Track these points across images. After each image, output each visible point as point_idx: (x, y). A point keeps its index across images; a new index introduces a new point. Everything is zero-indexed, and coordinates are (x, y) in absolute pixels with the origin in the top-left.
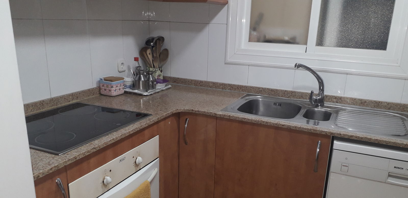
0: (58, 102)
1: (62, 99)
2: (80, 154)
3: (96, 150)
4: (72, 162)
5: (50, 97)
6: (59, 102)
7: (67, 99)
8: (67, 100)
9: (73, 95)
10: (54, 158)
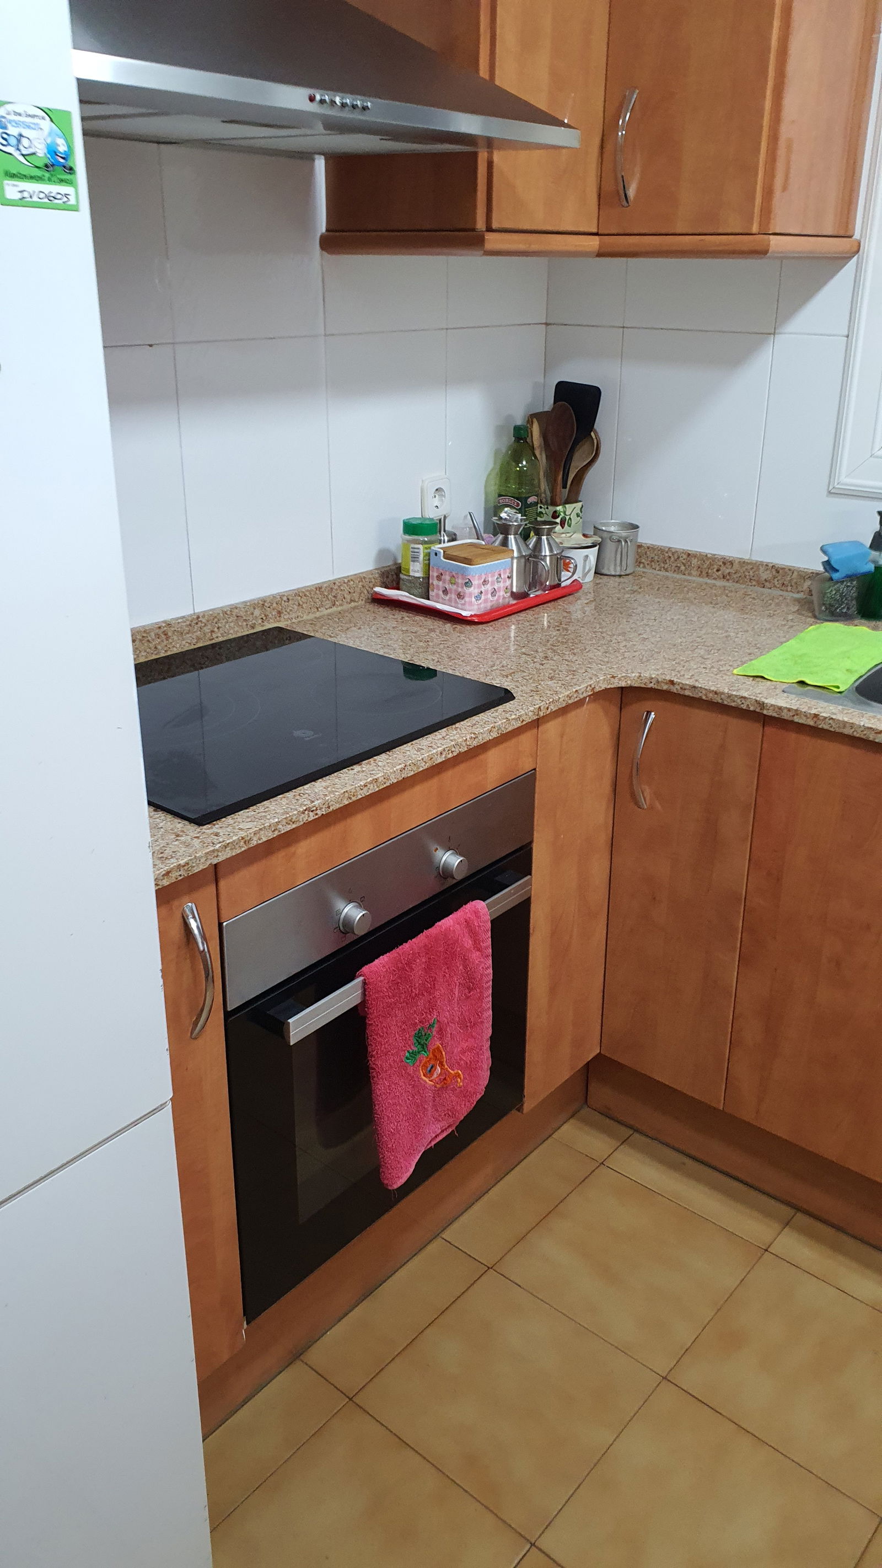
0: (216, 629)
1: (230, 620)
2: (260, 829)
3: (317, 814)
4: (234, 854)
5: (192, 612)
6: (218, 628)
7: (245, 620)
8: (245, 623)
9: (266, 604)
10: (182, 836)
